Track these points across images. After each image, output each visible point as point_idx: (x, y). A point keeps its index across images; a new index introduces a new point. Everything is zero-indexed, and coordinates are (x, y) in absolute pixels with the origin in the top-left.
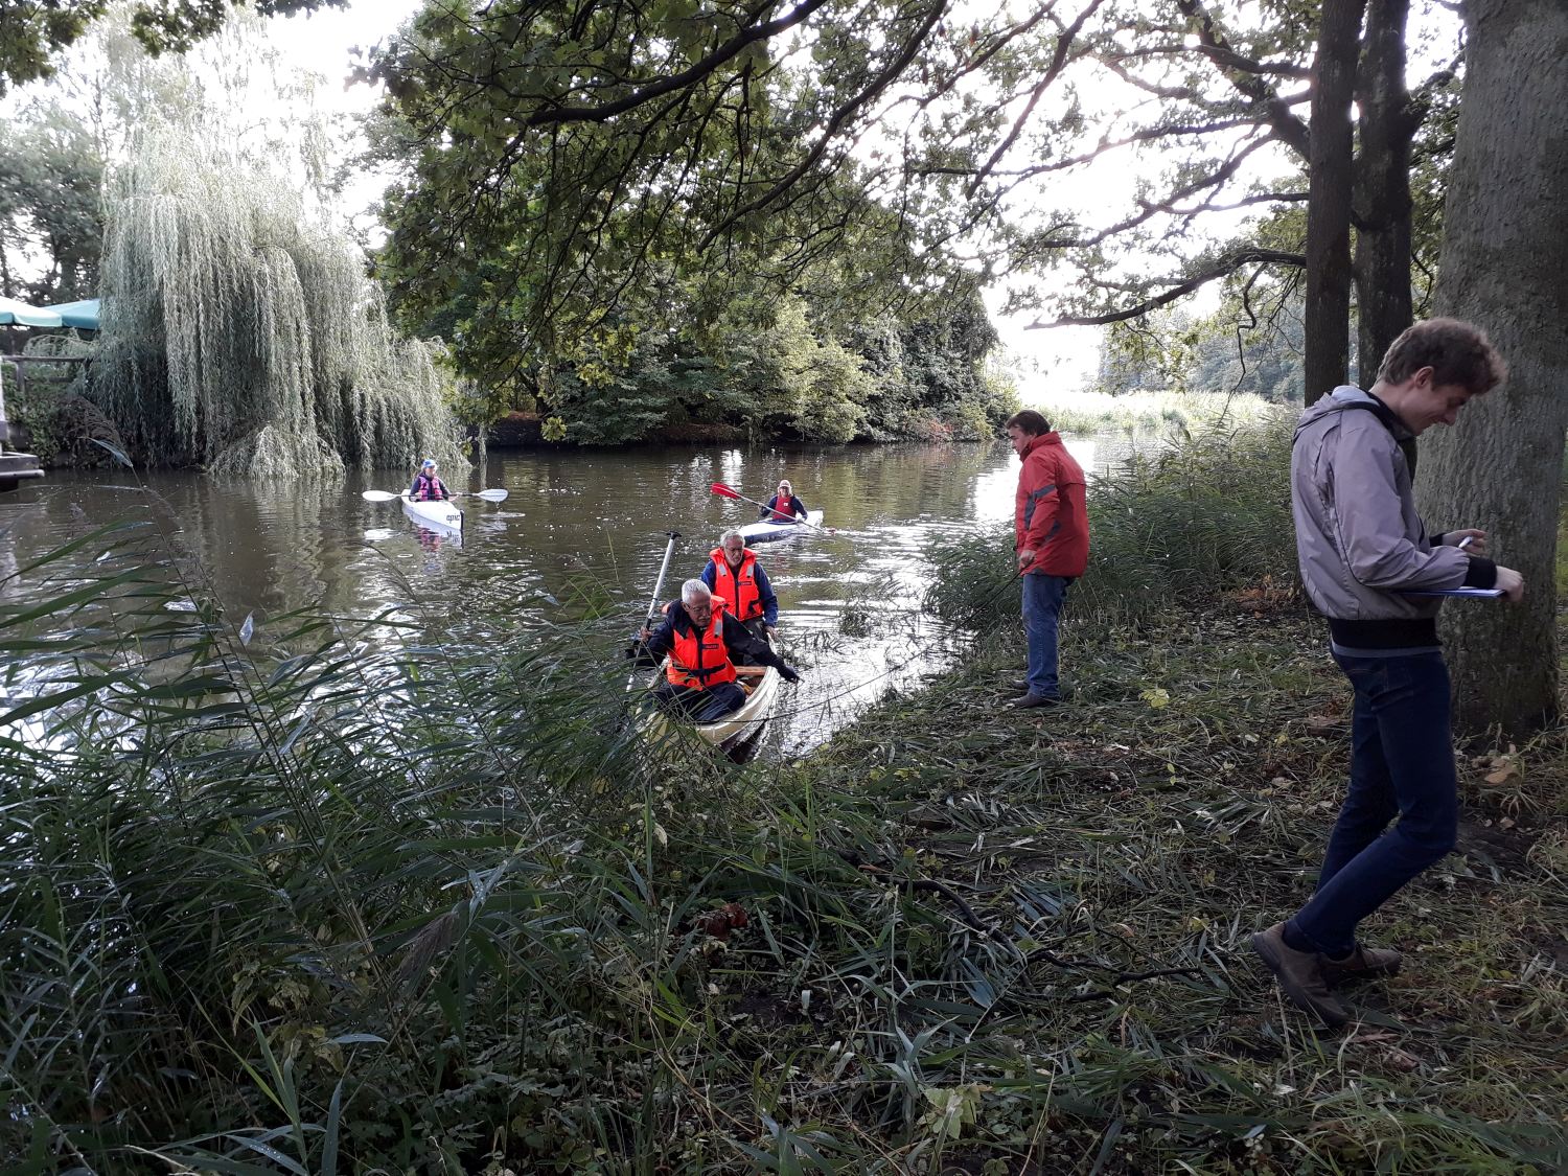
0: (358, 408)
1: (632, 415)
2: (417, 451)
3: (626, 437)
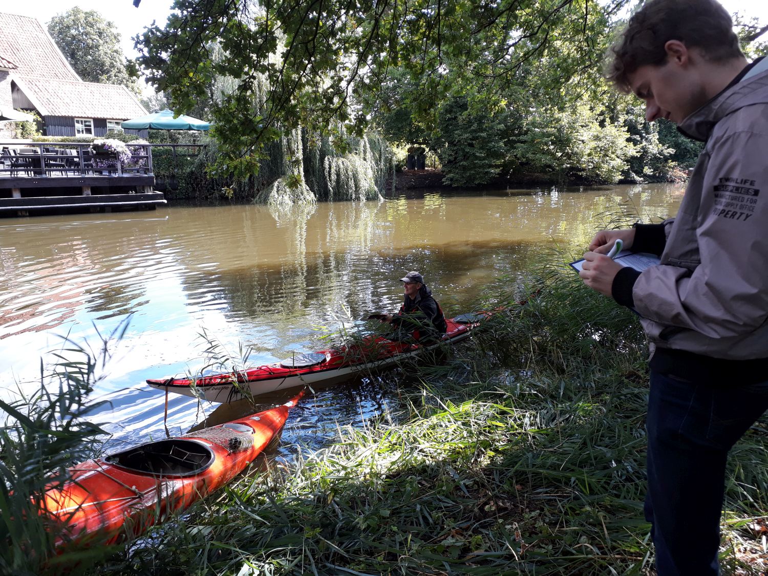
0: (327, 170)
2: (356, 192)
3: (477, 182)
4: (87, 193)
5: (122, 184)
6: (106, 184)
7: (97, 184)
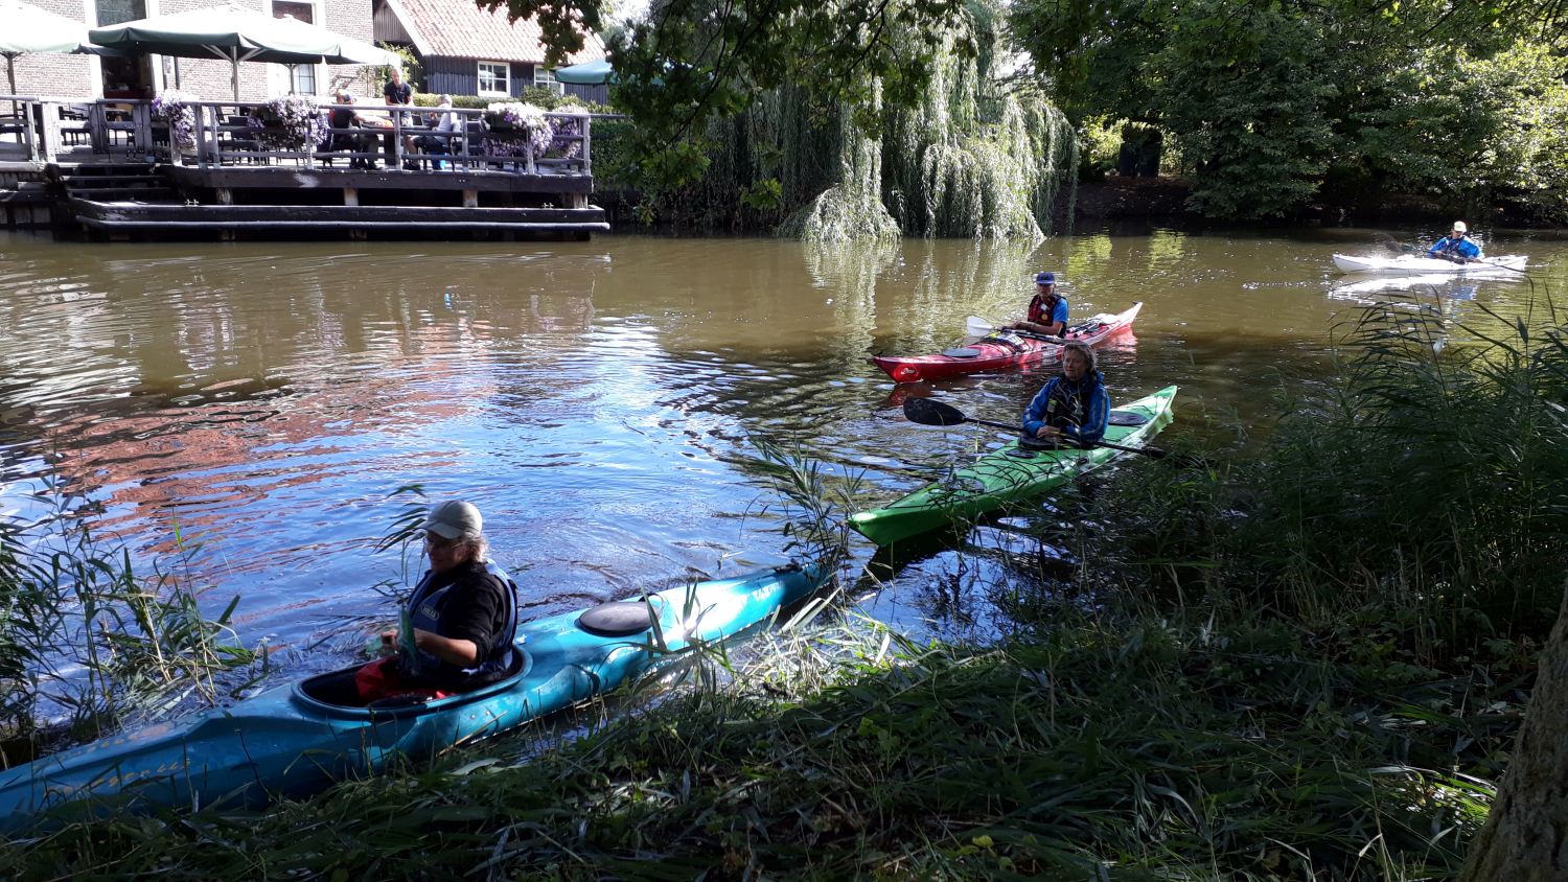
0: (928, 173)
1: (1276, 185)
2: (986, 221)
3: (1262, 211)
4: (471, 203)
5: (534, 190)
6: (505, 188)
7: (488, 187)
